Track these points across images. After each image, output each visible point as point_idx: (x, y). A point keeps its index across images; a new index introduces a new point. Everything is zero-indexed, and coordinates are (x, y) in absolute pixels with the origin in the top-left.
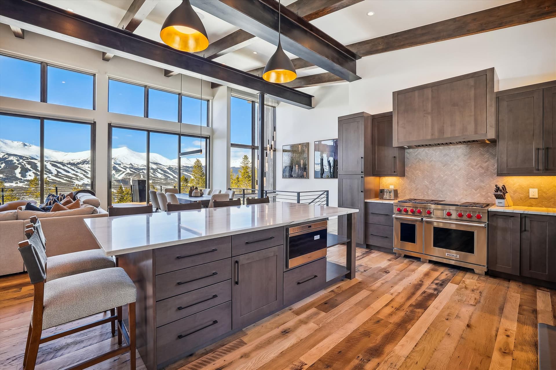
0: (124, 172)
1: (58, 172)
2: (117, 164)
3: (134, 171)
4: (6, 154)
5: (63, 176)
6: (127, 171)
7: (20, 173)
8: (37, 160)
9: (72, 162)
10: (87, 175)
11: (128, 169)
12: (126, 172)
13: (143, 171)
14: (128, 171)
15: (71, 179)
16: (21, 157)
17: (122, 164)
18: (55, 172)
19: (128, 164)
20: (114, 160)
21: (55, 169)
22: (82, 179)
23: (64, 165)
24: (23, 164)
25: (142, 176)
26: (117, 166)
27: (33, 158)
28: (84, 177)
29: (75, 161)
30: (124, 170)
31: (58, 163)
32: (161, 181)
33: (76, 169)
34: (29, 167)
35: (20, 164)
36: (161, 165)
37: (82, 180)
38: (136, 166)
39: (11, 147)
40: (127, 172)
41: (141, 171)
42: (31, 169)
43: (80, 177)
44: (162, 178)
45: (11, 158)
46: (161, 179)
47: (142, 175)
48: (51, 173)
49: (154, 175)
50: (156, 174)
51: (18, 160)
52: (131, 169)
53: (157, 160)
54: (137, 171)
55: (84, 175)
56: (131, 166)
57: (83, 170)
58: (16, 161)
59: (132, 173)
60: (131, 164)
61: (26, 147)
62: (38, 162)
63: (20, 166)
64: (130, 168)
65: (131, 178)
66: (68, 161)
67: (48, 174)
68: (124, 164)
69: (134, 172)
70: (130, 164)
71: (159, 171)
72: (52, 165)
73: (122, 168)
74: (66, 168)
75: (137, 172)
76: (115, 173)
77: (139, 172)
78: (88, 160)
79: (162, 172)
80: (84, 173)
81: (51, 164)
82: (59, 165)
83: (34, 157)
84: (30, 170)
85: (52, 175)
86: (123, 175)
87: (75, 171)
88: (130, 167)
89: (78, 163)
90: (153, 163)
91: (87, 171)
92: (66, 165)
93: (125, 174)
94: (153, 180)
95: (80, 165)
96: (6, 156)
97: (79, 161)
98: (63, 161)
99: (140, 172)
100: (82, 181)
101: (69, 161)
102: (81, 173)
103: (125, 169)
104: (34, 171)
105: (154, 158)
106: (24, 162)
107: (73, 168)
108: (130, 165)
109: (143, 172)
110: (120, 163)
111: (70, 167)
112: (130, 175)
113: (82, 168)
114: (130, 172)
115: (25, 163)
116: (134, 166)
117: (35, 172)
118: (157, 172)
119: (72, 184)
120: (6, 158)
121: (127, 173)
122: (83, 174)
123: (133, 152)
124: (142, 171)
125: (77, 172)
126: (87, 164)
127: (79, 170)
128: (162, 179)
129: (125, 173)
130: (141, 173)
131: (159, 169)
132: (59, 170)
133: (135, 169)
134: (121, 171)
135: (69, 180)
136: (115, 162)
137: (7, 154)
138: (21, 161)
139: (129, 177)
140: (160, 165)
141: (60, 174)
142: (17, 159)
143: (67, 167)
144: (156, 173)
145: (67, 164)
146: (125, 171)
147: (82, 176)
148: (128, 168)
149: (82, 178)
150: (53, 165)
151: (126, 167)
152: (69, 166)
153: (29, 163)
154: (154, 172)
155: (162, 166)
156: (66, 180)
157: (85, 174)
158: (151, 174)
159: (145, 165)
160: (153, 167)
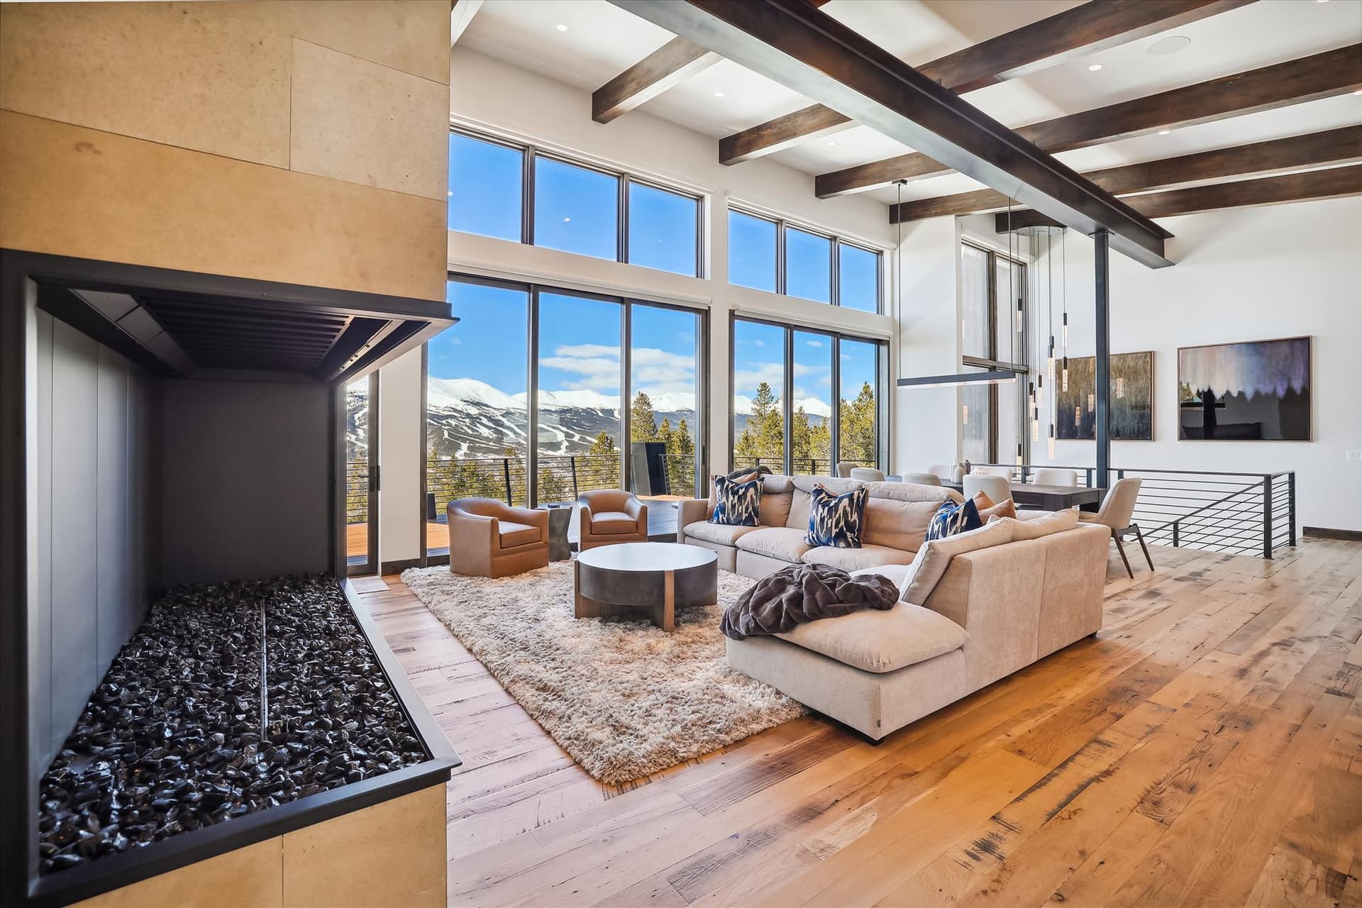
13: (449, 420)
25: (446, 433)
32: (488, 445)
36: (488, 406)
38: (434, 409)
41: (444, 422)
44: (491, 437)
46: (487, 439)
49: (473, 430)
50: (477, 427)
53: (479, 396)
71: (484, 421)
75: (436, 424)
77: (440, 423)
79: (491, 424)
90: (471, 403)
94: (471, 441)
99: (443, 424)
105: (473, 391)
109: (449, 424)
118: (479, 423)
124: (447, 422)
128: (490, 440)
130: (445, 425)
131: (484, 416)
140: (485, 408)
154: (473, 423)
155: (490, 409)
158: (466, 428)
159: (452, 408)
160: (470, 412)
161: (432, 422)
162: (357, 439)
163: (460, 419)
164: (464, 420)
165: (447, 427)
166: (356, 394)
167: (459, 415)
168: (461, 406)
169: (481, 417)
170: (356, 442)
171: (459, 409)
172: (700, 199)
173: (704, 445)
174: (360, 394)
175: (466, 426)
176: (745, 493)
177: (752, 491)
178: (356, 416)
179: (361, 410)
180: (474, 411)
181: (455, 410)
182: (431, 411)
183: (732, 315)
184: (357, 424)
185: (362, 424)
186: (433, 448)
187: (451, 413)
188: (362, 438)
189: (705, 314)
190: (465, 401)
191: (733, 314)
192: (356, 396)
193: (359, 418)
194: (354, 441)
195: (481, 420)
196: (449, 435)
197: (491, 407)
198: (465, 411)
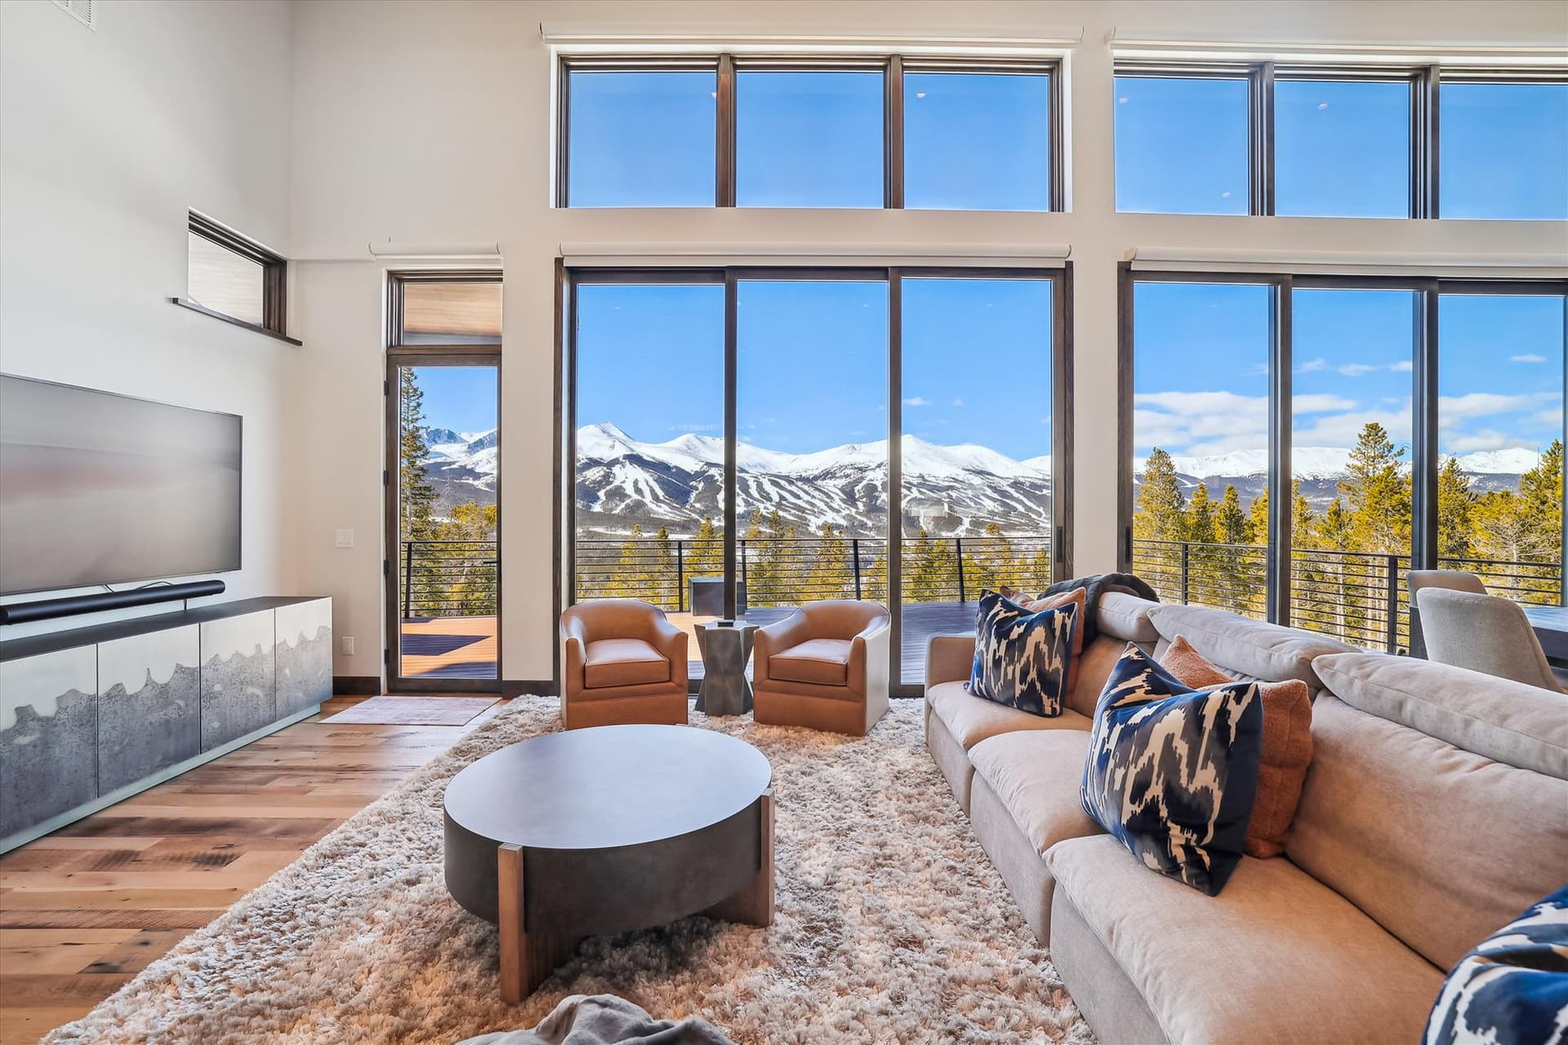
0: (905, 496)
1: (782, 498)
3: (928, 492)
5: (788, 507)
6: (911, 492)
8: (748, 473)
9: (804, 475)
10: (833, 505)
11: (914, 490)
12: (909, 495)
13: (950, 492)
14: (915, 493)
15: (803, 512)
18: (776, 498)
19: (914, 475)
20: (884, 468)
21: (777, 491)
22: (822, 512)
23: (791, 482)
27: (743, 470)
28: (825, 508)
29: (809, 473)
30: (905, 492)
31: (782, 479)
32: (993, 519)
33: (811, 490)
35: (723, 482)
36: (993, 475)
37: (823, 514)
38: (933, 479)
39: (712, 449)
40: (913, 496)
41: (944, 493)
42: (740, 493)
43: (819, 507)
44: (996, 511)
45: (712, 471)
46: (991, 513)
47: (946, 502)
48: (770, 500)
49: (976, 503)
50: (980, 499)
52: (921, 490)
53: (981, 463)
54: (934, 492)
55: (827, 504)
56: (920, 480)
57: (825, 493)
58: (718, 477)
59: (923, 497)
60: (921, 476)
62: (751, 476)
63: (723, 486)
64: (918, 486)
65: (922, 511)
66: (798, 474)
67: (765, 501)
68: (905, 477)
69: (929, 496)
70: (918, 475)
71: (989, 492)
72: (771, 484)
74: (793, 488)
75: (935, 496)
76: (886, 499)
77: (939, 495)
78: (835, 469)
79: (996, 496)
80: (826, 499)
81: (769, 480)
82: (782, 482)
83: (744, 468)
85: (771, 505)
87: (809, 494)
88: (918, 483)
89: (816, 478)
90: (973, 471)
91: (832, 495)
92: (795, 481)
93: (908, 502)
94: (974, 515)
95: (819, 482)
96: (705, 466)
97: (816, 472)
98: (790, 474)
99: (942, 496)
100: (822, 517)
101: (800, 474)
102: (820, 500)
103: (909, 489)
104: (744, 496)
105: (977, 458)
107: (806, 487)
108: (919, 477)
109: (950, 497)
111: (802, 487)
112: (920, 502)
113: (823, 489)
114: (919, 496)
116: (928, 481)
118: (982, 494)
119: (804, 524)
120: (705, 472)
121: (912, 499)
122: (823, 501)
123: (924, 444)
124: (947, 494)
125: (814, 497)
126: (831, 478)
127: (816, 493)
128: (995, 514)
129: (908, 498)
130: (945, 498)
131: (988, 486)
132: (780, 491)
133: (931, 488)
135: (800, 514)
137: (706, 463)
139: (916, 509)
140: (989, 477)
141: (784, 502)
142: (719, 472)
143: (797, 486)
144: (982, 497)
145: (797, 479)
146: (908, 493)
147: (822, 505)
148: (915, 486)
149: (822, 510)
150: (774, 483)
151: (909, 483)
152: (799, 484)
154: (976, 495)
155: (995, 478)
156: (794, 515)
157: (829, 501)
158: (968, 501)
159: (953, 478)
160: (972, 482)
161: (931, 494)
162: (857, 513)
163: (962, 490)
164: (966, 491)
165: (947, 500)
166: (856, 466)
167: (960, 486)
168: (962, 475)
169: (985, 488)
170: (856, 516)
171: (960, 479)
172: (1055, 65)
173: (1062, 524)
174: (860, 466)
175: (968, 498)
176: (1023, 637)
177: (1039, 633)
178: (856, 489)
179: (860, 483)
180: (976, 481)
181: (956, 480)
182: (931, 482)
183: (1127, 274)
184: (857, 497)
185: (862, 497)
186: (932, 522)
187: (951, 484)
188: (861, 511)
189: (1063, 277)
190: (969, 470)
191: (1129, 270)
192: (856, 468)
193: (859, 491)
194: (854, 514)
195: (985, 490)
196: (949, 507)
197: (996, 476)
198: (966, 481)
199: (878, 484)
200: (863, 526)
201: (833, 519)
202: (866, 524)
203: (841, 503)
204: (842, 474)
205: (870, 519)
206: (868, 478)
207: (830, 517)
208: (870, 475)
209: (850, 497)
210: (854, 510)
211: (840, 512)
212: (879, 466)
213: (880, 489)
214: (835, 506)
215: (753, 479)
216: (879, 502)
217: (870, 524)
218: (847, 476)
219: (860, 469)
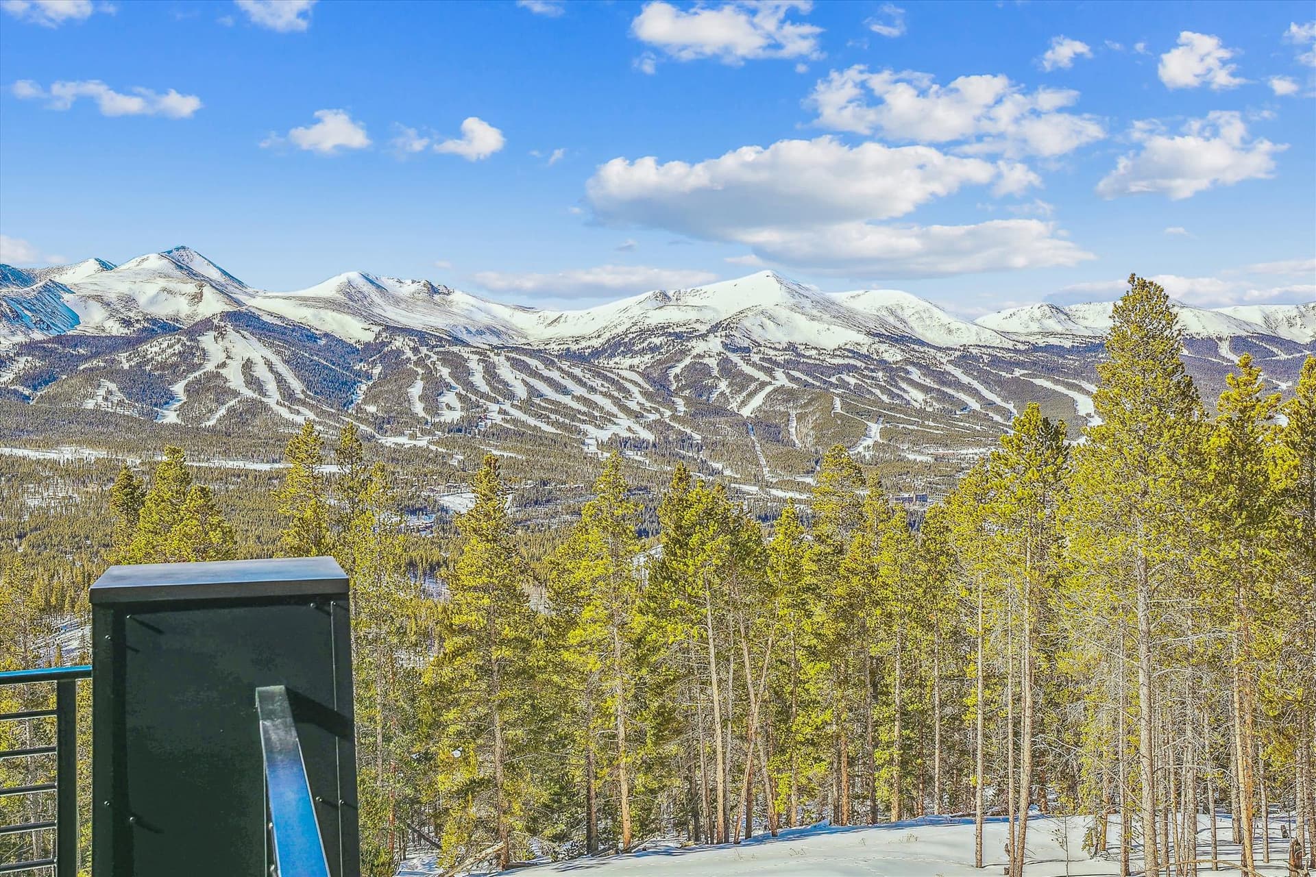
0: (763, 385)
1: (532, 391)
2: (734, 351)
3: (804, 377)
4: (384, 330)
5: (545, 409)
6: (774, 378)
7: (421, 398)
8: (468, 345)
9: (574, 347)
10: (629, 404)
11: (779, 373)
12: (770, 383)
13: (844, 377)
14: (781, 379)
15: (573, 418)
16: (422, 337)
17: (755, 350)
18: (521, 392)
19: (777, 346)
20: (723, 333)
21: (523, 380)
22: (609, 418)
23: (549, 363)
24: (428, 362)
25: (837, 403)
26: (735, 358)
27: (458, 341)
28: (615, 410)
29: (584, 344)
30: (763, 377)
31: (531, 356)
32: (923, 425)
33: (587, 377)
34: (445, 372)
35: (420, 362)
36: (922, 343)
37: (610, 421)
38: (814, 352)
39: (397, 301)
40: (778, 384)
41: (834, 379)
42: (453, 383)
43: (602, 409)
44: (929, 409)
45: (398, 343)
46: (921, 413)
47: (838, 395)
48: (511, 396)
49: (892, 395)
50: (901, 388)
51: (415, 350)
52: (792, 373)
53: (903, 321)
54: (815, 378)
55: (616, 401)
56: (790, 355)
57: (613, 382)
58: (409, 354)
59: (795, 387)
60: (792, 347)
61: (436, 297)
62: (472, 352)
63: (420, 371)
64: (787, 365)
65: (793, 413)
66: (562, 347)
67: (501, 399)
68: (762, 349)
69: (806, 384)
70: (786, 345)
71: (915, 374)
72: (512, 365)
73: (754, 365)
74: (555, 375)
75: (818, 384)
76: (727, 391)
77: (825, 382)
78: (631, 336)
79: (928, 382)
80: (616, 394)
81: (508, 359)
82: (533, 362)
83: (459, 336)
84: (449, 387)
85: (512, 405)
86: (758, 400)
87: (584, 385)
88: (786, 361)
89: (596, 353)
90: (887, 337)
91: (628, 385)
92: (556, 360)
93: (768, 395)
94: (889, 419)
95: (602, 361)
96: (384, 335)
97: (596, 343)
98: (547, 347)
99: (831, 384)
100: (610, 425)
101: (566, 346)
102: (605, 395)
103: (769, 372)
104: (460, 389)
105: (892, 313)
106: (431, 354)
107: (577, 371)
108: (785, 350)
109: (844, 385)
110: (746, 343)
111: (571, 370)
112: (789, 396)
113: (609, 374)
114: (789, 385)
115: (435, 358)
116: (804, 356)
117: (464, 393)
118: (903, 379)
119: (576, 441)
120: (383, 344)
121: (775, 390)
122: (611, 396)
124: (840, 379)
125: (592, 389)
126: (624, 354)
127: (597, 383)
128: (928, 416)
129: (769, 389)
130: (837, 387)
131: (913, 364)
132: (532, 381)
133: (810, 370)
134: (752, 379)
135: (567, 421)
136: (728, 342)
137: (387, 328)
138: (424, 350)
139: (782, 409)
140: (916, 347)
141: (537, 401)
142: (412, 344)
143: (560, 369)
144: (904, 385)
145: (560, 357)
146: (768, 379)
147: (608, 404)
148: (778, 365)
149: (608, 413)
150: (517, 365)
151: (770, 360)
152: (565, 365)
153: (447, 359)
154: (892, 380)
155: (926, 349)
156: (555, 424)
157: (620, 396)
158: (878, 392)
159: (850, 351)
160: (886, 356)
161: (810, 380)
162: (674, 418)
163: (866, 372)
164: (874, 374)
165: (840, 391)
166: (670, 330)
167: (864, 365)
168: (866, 344)
169: (909, 368)
170: (672, 424)
171: (864, 351)
174: (677, 330)
175: (878, 386)
178: (673, 373)
179: (678, 361)
180: (893, 355)
181: (856, 355)
182: (809, 357)
184: (673, 387)
185: (681, 389)
186: (811, 433)
187: (846, 361)
188: (682, 414)
192: (670, 334)
193: (676, 376)
194: (667, 421)
195: (908, 372)
196: (844, 403)
197: (929, 345)
198: (875, 357)
199: (712, 362)
200: (684, 440)
201: (629, 429)
202: (690, 438)
203: (643, 400)
204: (645, 344)
205: (696, 428)
206: (694, 352)
207: (623, 426)
208: (699, 347)
209: (660, 388)
210: (668, 413)
211: (642, 416)
212: (714, 329)
213: (715, 373)
214: (633, 405)
215: (477, 357)
216: (714, 396)
217: (697, 437)
218: (653, 349)
219: (678, 336)
